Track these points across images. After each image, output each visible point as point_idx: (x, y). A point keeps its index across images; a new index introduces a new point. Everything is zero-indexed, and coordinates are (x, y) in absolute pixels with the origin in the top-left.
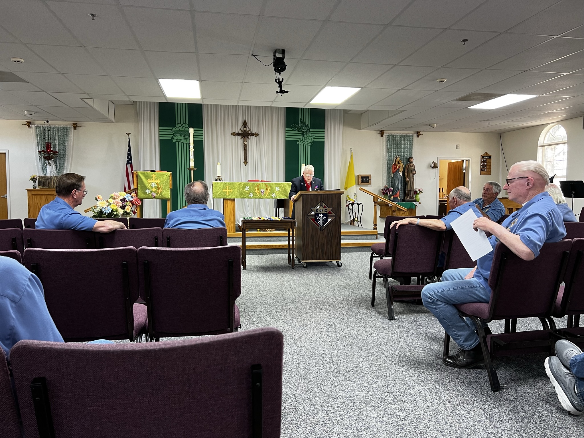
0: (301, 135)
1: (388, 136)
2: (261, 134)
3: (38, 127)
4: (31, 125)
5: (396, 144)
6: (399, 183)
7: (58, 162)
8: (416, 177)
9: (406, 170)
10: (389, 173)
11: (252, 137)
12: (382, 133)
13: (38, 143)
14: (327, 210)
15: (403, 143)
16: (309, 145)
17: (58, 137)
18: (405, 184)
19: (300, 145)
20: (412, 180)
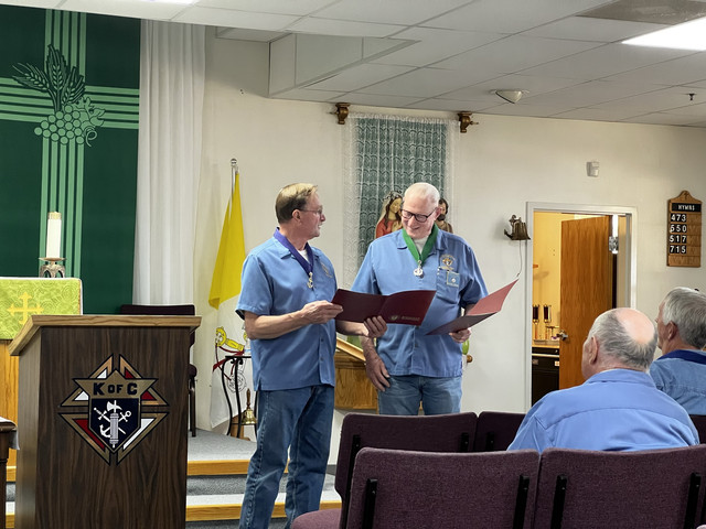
0: (50, 103)
1: (363, 121)
5: (388, 152)
12: (341, 111)
14: (135, 386)
15: (413, 148)
16: (80, 140)
19: (46, 142)
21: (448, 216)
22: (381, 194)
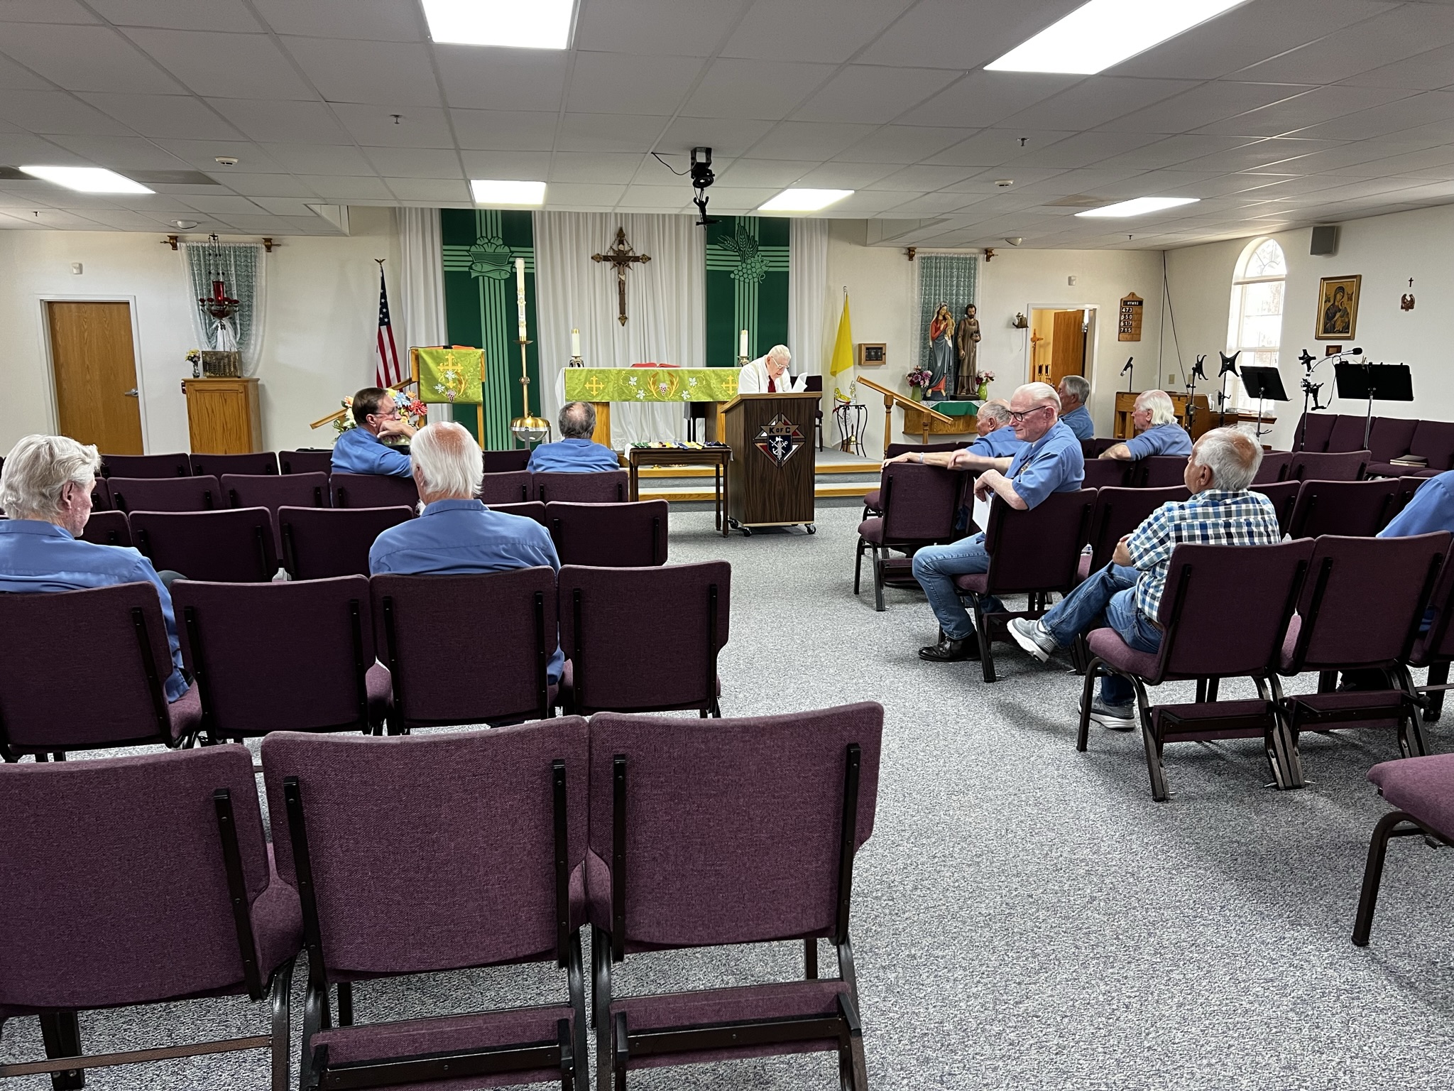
0: (739, 258)
1: (924, 258)
2: (656, 257)
3: (193, 247)
4: (178, 244)
5: (940, 277)
6: (944, 361)
7: (238, 322)
8: (980, 347)
9: (961, 333)
10: (925, 339)
11: (635, 263)
12: (910, 253)
13: (195, 280)
14: (790, 428)
15: (955, 273)
16: (756, 280)
17: (235, 268)
18: (958, 362)
19: (737, 282)
20: (972, 354)
21: (976, 315)
22: (935, 304)
